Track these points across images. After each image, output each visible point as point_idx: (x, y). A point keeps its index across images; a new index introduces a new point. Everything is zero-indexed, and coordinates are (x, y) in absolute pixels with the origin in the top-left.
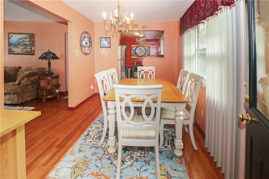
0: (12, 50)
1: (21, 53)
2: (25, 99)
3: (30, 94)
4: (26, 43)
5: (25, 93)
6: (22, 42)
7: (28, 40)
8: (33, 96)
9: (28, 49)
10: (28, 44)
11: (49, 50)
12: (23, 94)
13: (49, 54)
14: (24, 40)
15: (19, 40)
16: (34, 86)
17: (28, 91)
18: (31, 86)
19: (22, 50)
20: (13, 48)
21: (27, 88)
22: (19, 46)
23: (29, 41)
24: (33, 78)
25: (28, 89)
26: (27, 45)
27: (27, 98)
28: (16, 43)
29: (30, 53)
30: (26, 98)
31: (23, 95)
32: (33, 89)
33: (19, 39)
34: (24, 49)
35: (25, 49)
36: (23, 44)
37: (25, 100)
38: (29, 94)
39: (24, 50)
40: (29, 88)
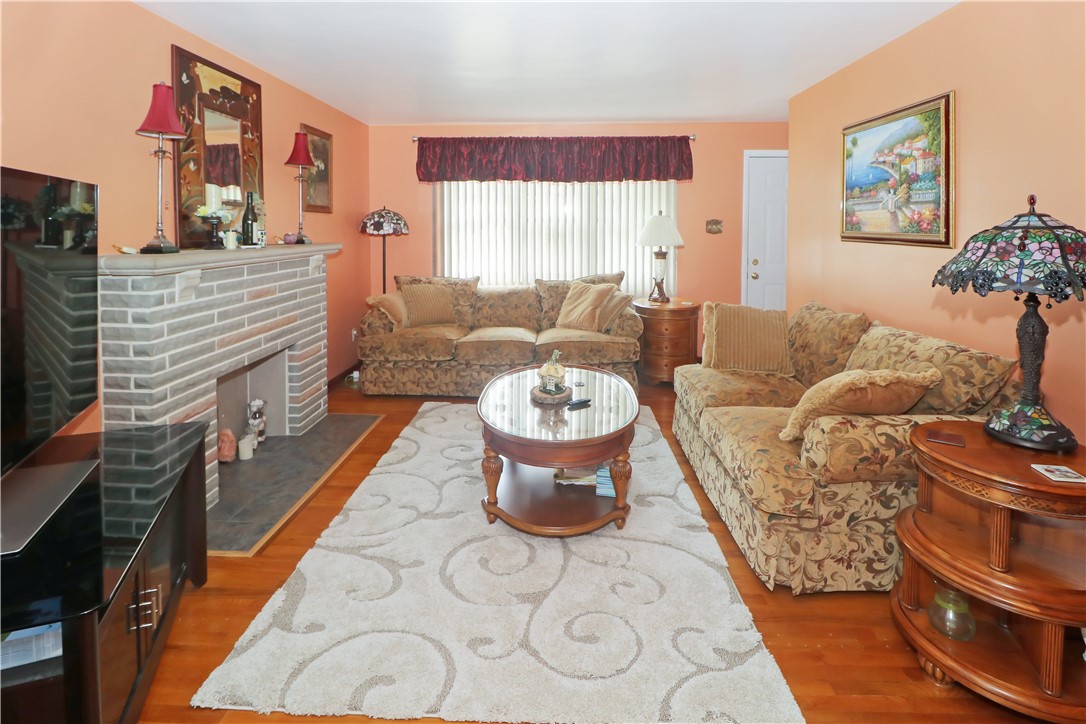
0: (854, 219)
1: (889, 231)
2: (813, 569)
3: (853, 546)
4: (908, 166)
5: (819, 526)
6: (893, 165)
7: (922, 143)
8: (878, 566)
9: (922, 203)
10: (920, 172)
11: (1032, 201)
12: (798, 526)
13: (1024, 238)
14: (904, 152)
15: (881, 159)
16: (892, 490)
17: (838, 516)
18: (869, 486)
19: (892, 213)
20: (857, 208)
21: (835, 494)
22: (883, 194)
23: (926, 154)
24: (879, 429)
25: (844, 500)
26: (916, 178)
27: (830, 566)
28: (868, 176)
29: (931, 231)
30: (820, 564)
31: (800, 538)
32: (885, 514)
33: (881, 152)
34: (900, 208)
35: (904, 209)
36: (897, 177)
37: (811, 579)
38: (846, 540)
39: (901, 217)
40: (849, 496)
